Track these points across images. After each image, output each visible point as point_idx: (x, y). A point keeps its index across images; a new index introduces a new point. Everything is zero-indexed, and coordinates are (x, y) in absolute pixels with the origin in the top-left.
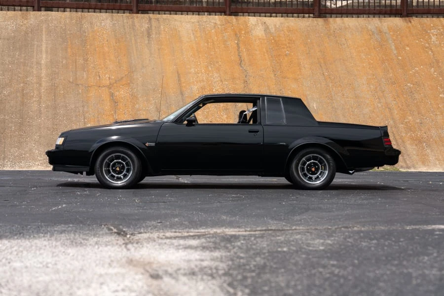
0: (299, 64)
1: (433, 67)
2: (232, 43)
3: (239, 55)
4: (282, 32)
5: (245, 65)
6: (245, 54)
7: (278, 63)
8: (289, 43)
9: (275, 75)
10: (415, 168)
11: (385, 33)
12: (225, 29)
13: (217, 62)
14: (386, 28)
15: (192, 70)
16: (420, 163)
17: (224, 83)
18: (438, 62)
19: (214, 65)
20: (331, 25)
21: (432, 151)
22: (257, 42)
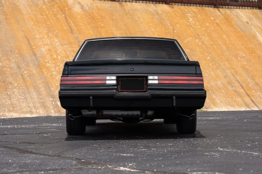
1: (197, 38)
2: (61, 16)
3: (69, 26)
4: (94, 11)
5: (75, 33)
6: (73, 25)
7: (98, 32)
8: (101, 19)
10: (211, 108)
11: (161, 14)
12: (53, 6)
13: (55, 31)
14: (160, 11)
15: (38, 36)
16: (212, 105)
17: (64, 46)
18: (198, 35)
19: (53, 33)
20: (125, 7)
21: (216, 96)
22: (79, 16)
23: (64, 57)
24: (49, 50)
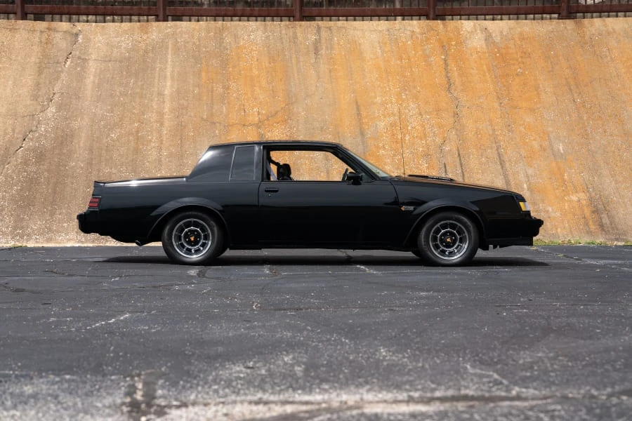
0: (537, 88)
2: (437, 60)
3: (447, 77)
4: (512, 41)
5: (455, 90)
6: (456, 74)
7: (504, 86)
8: (522, 57)
9: (501, 104)
12: (428, 39)
13: (415, 87)
15: (378, 100)
17: (424, 116)
19: (410, 91)
20: (585, 29)
22: (475, 56)
23: (417, 137)
24: (393, 125)
